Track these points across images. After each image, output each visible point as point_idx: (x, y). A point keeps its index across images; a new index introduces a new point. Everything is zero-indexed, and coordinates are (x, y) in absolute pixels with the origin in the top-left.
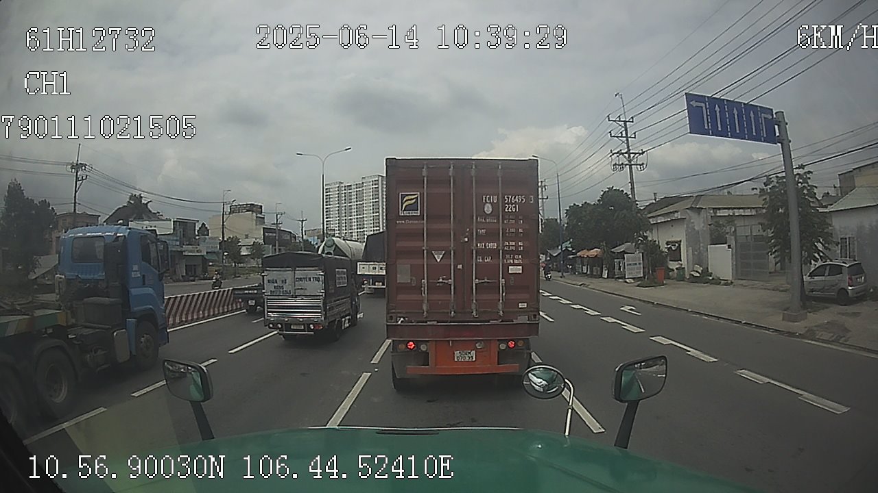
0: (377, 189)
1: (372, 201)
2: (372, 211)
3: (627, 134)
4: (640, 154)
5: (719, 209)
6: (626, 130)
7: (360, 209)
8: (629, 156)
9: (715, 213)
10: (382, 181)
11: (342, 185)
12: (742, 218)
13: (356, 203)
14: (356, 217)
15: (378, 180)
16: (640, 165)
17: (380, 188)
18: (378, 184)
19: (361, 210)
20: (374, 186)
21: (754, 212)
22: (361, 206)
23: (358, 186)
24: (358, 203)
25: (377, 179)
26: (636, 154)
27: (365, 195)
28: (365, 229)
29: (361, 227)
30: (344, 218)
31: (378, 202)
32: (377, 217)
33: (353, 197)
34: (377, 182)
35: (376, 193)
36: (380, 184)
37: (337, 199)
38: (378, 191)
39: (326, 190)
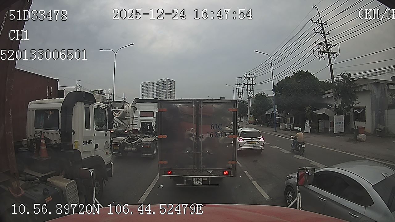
1: (163, 91)
3: (324, 32)
9: (388, 87)
10: (168, 82)
11: (149, 83)
19: (159, 95)
20: (164, 84)
22: (158, 93)
23: (157, 84)
25: (166, 80)
27: (160, 88)
31: (166, 91)
32: (166, 98)
34: (166, 82)
35: (165, 87)
36: (167, 83)
37: (147, 90)
38: (166, 86)
39: (142, 86)
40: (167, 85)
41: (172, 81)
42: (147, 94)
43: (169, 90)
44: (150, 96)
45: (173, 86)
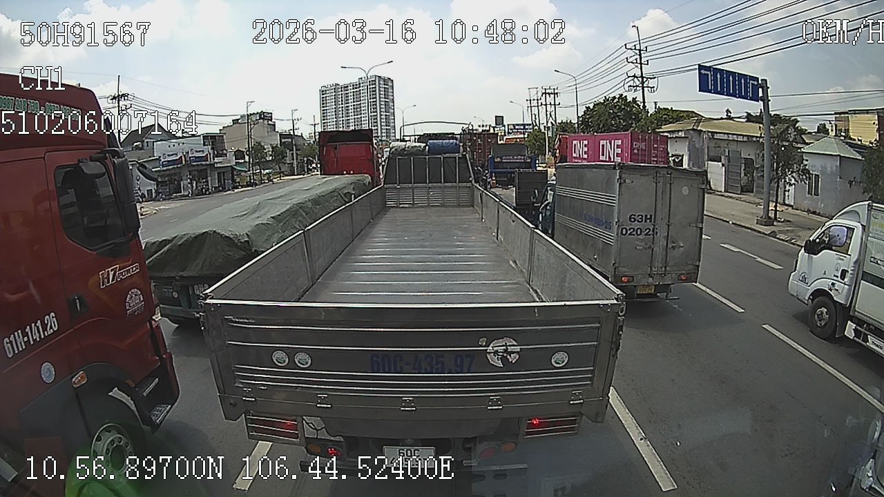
1: (369, 101)
2: (370, 111)
3: (641, 60)
4: (651, 78)
5: (717, 133)
6: (641, 58)
7: (357, 109)
8: (643, 80)
9: (713, 136)
10: (379, 81)
11: (338, 87)
12: (735, 143)
13: (353, 104)
15: (375, 81)
16: (651, 88)
18: (375, 84)
20: (371, 86)
21: (745, 139)
22: (358, 106)
23: (355, 86)
24: (355, 104)
25: (374, 79)
26: (647, 78)
27: (362, 95)
29: (359, 127)
30: (341, 119)
31: (376, 101)
32: (375, 117)
33: (350, 98)
34: (374, 82)
35: (374, 93)
36: (377, 84)
37: (334, 100)
38: (375, 91)
39: (323, 92)
40: (377, 88)
41: (388, 82)
42: (334, 110)
43: (382, 99)
44: (341, 113)
45: (390, 90)
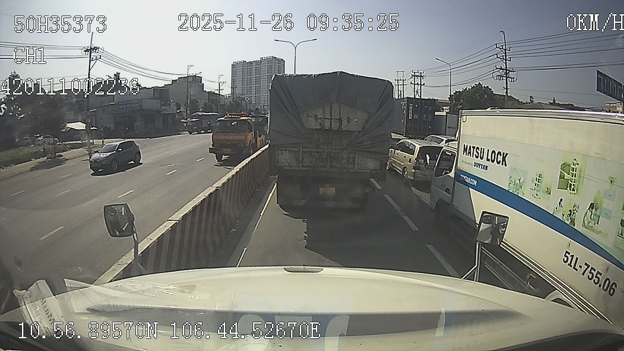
0: (271, 66)
1: (267, 74)
2: (267, 82)
7: (258, 81)
8: (506, 72)
10: (275, 61)
11: (245, 63)
13: (255, 76)
14: (255, 86)
15: (272, 61)
16: (511, 78)
17: (273, 65)
18: (272, 63)
20: (269, 64)
23: (257, 63)
25: (271, 59)
26: (510, 71)
28: (261, 95)
29: (258, 92)
30: (246, 86)
33: (253, 71)
37: (241, 73)
38: (272, 68)
39: (234, 66)
41: (281, 61)
44: (246, 82)
45: (282, 67)
